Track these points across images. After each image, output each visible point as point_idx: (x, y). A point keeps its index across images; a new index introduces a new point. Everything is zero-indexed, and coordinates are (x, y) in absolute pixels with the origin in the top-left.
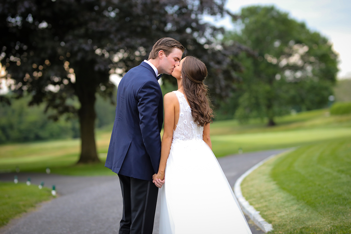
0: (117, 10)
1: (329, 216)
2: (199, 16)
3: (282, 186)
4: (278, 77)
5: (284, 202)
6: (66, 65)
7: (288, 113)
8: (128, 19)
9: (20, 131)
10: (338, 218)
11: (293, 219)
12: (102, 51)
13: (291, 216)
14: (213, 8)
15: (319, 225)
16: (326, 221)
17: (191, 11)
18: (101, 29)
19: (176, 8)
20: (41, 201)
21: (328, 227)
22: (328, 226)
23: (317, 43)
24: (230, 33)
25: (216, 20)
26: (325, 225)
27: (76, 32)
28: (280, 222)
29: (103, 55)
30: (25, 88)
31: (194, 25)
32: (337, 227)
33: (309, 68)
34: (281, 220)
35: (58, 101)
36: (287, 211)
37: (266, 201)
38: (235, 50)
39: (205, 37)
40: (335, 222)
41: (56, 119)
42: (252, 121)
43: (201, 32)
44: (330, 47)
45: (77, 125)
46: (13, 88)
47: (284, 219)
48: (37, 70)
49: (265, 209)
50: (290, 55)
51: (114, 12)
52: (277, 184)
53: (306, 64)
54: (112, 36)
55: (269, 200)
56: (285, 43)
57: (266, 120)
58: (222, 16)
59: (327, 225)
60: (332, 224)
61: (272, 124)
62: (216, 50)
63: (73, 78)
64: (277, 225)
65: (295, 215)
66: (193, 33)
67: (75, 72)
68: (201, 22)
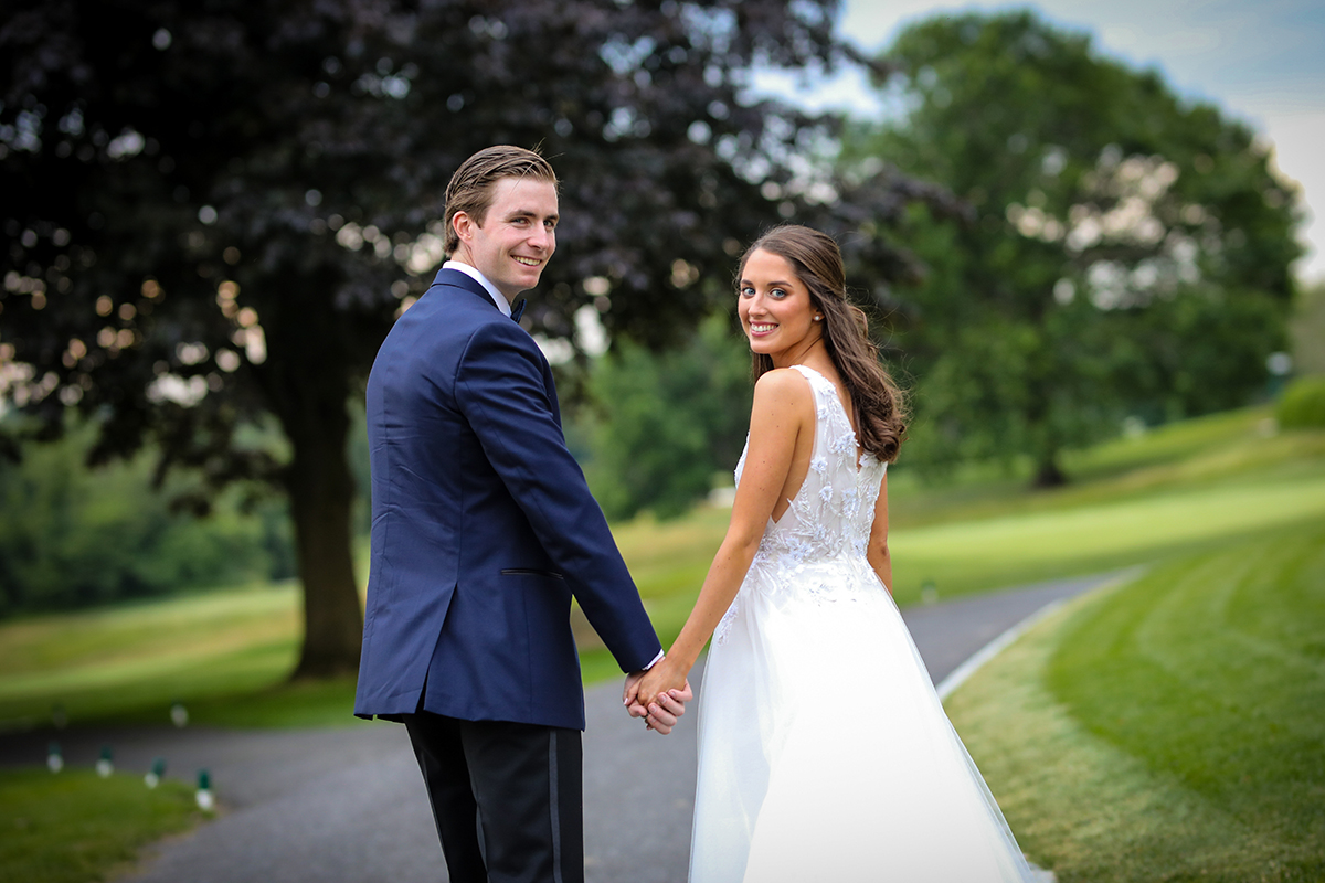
0: (412, 71)
1: (1274, 828)
2: (737, 76)
3: (1090, 722)
4: (1065, 292)
5: (1101, 783)
6: (227, 293)
7: (1112, 432)
8: (456, 102)
9: (63, 565)
10: (1309, 832)
11: (1137, 846)
12: (361, 234)
13: (1129, 836)
14: (791, 38)
15: (1236, 865)
16: (1265, 848)
17: (705, 57)
18: (354, 146)
19: (644, 47)
20: (155, 836)
21: (1271, 870)
22: (1272, 864)
23: (1209, 151)
24: (865, 128)
25: (804, 86)
26: (1259, 864)
27: (258, 164)
28: (1084, 860)
29: (368, 248)
30: (70, 396)
31: (718, 109)
32: (1304, 868)
33: (1184, 251)
34: (1088, 852)
35: (202, 438)
36: (1109, 818)
37: (1029, 784)
38: (884, 198)
39: (767, 156)
40: (1296, 849)
41: (201, 508)
42: (969, 474)
43: (746, 137)
44: (1262, 162)
45: (285, 530)
46: (22, 396)
47: (1100, 848)
48: (113, 321)
49: (1026, 814)
50: (1105, 203)
51: (400, 76)
52: (1071, 714)
53: (1171, 236)
54: (397, 173)
55: (1044, 778)
56: (1086, 157)
57: (1025, 467)
58: (829, 69)
59: (1266, 861)
60: (1286, 857)
61: (1051, 479)
62: (809, 202)
63: (256, 346)
64: (1074, 872)
65: (1143, 832)
66: (718, 141)
67: (261, 322)
68: (747, 98)
